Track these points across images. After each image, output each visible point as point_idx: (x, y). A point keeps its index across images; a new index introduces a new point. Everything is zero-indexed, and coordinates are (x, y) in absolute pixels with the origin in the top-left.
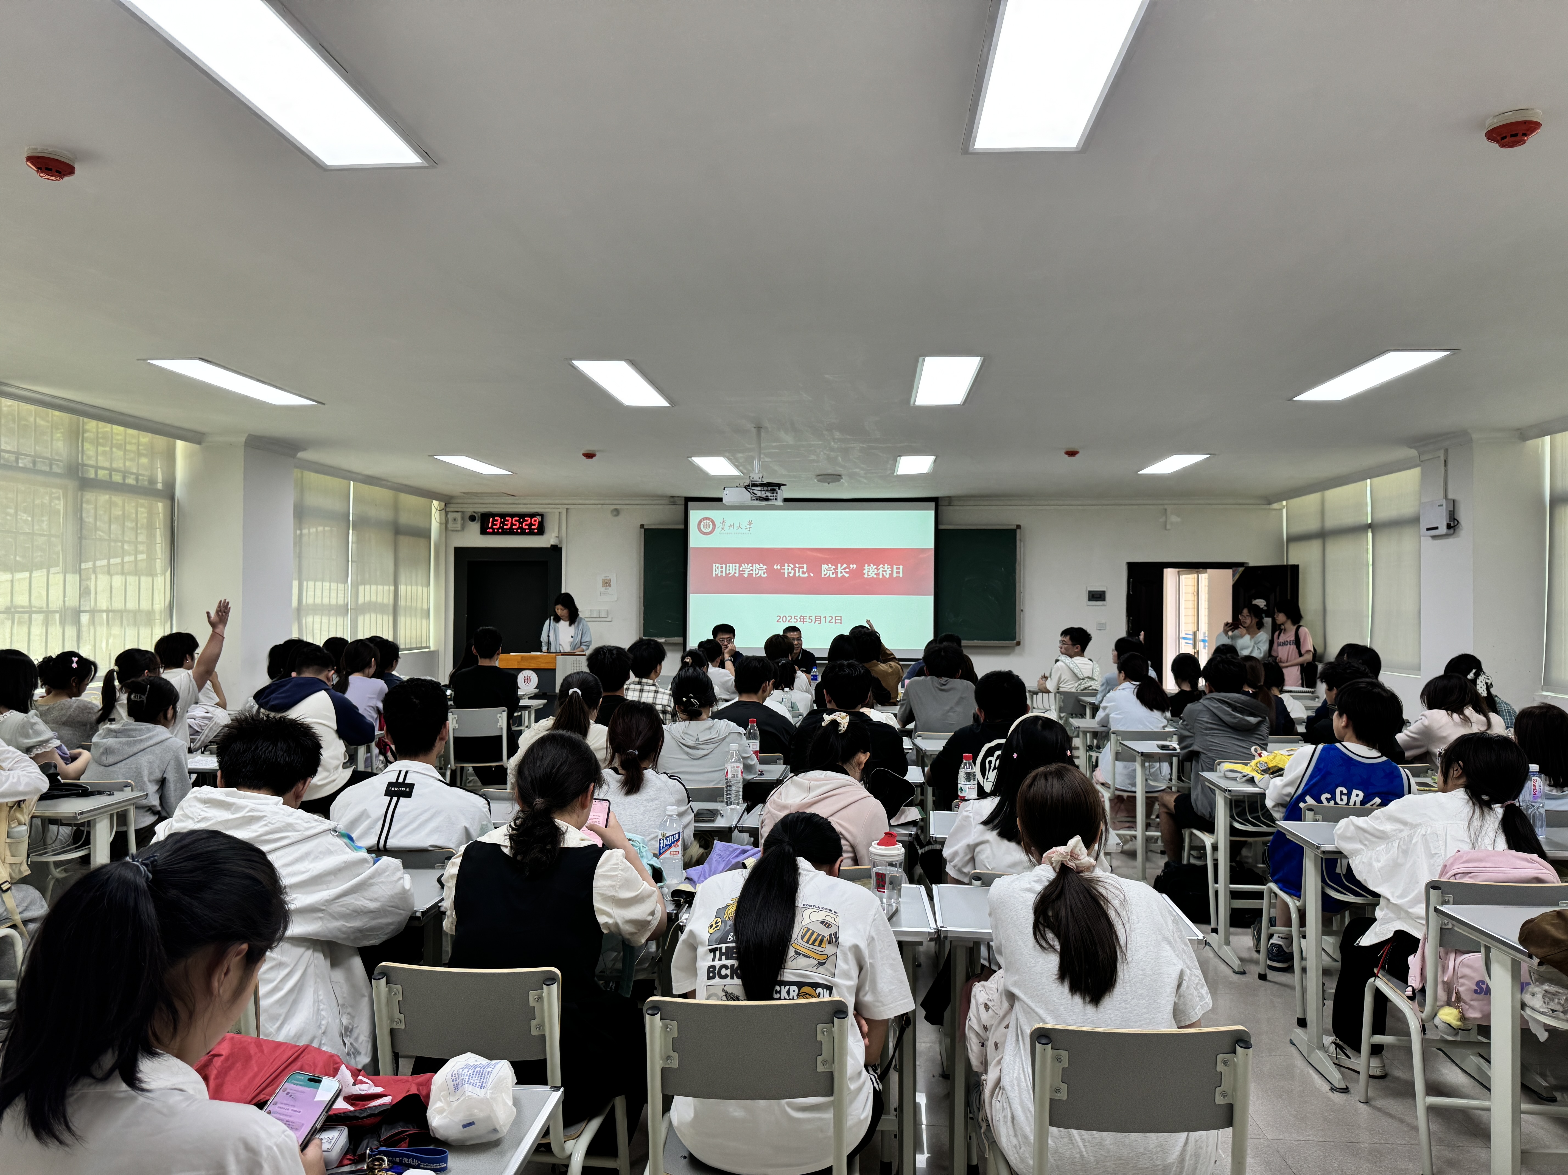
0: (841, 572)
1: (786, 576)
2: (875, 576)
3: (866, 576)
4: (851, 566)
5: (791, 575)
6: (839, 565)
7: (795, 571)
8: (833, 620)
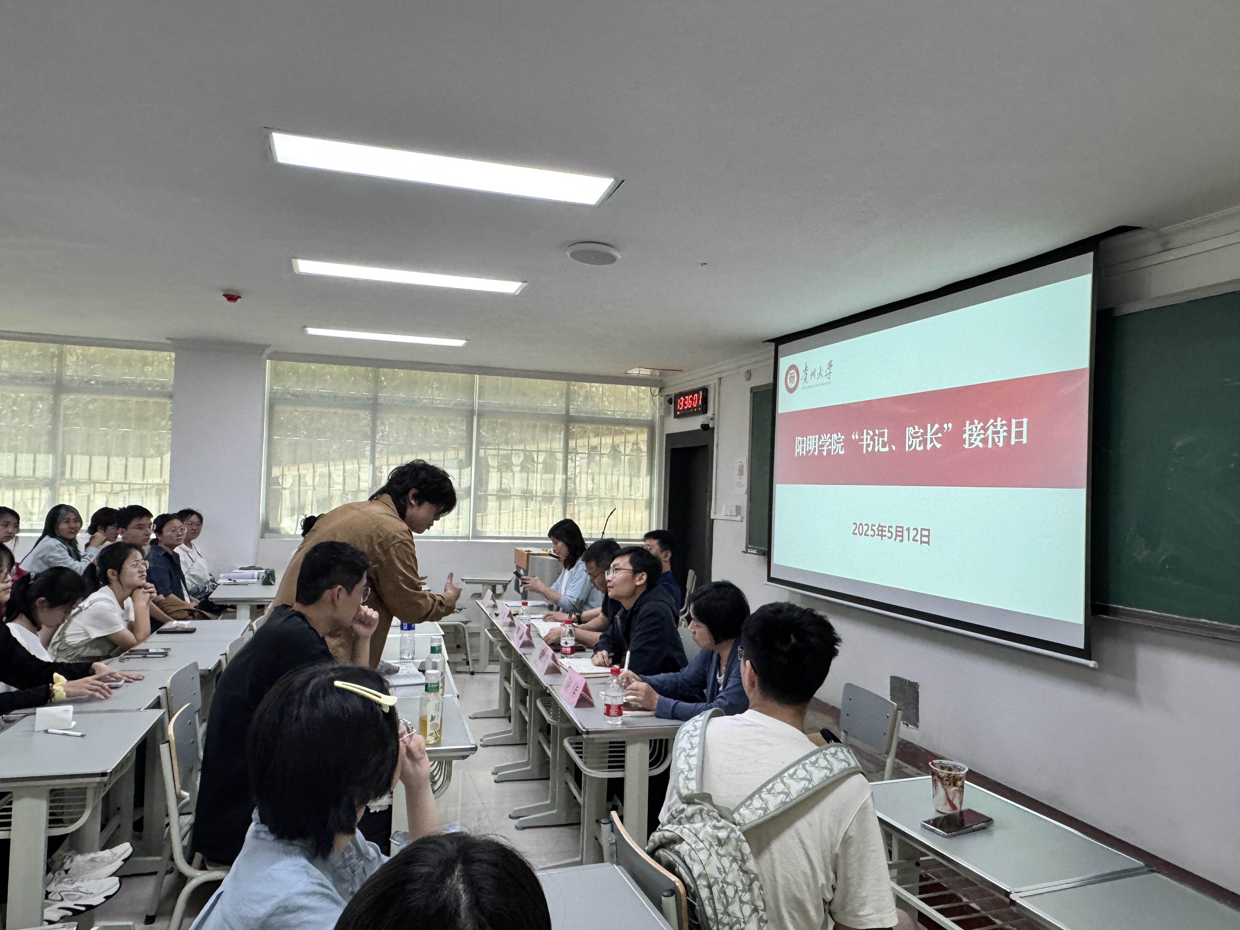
0: (932, 441)
1: (864, 452)
2: (981, 445)
3: (966, 446)
4: (945, 426)
5: (870, 449)
6: (929, 425)
7: (874, 440)
8: (918, 538)
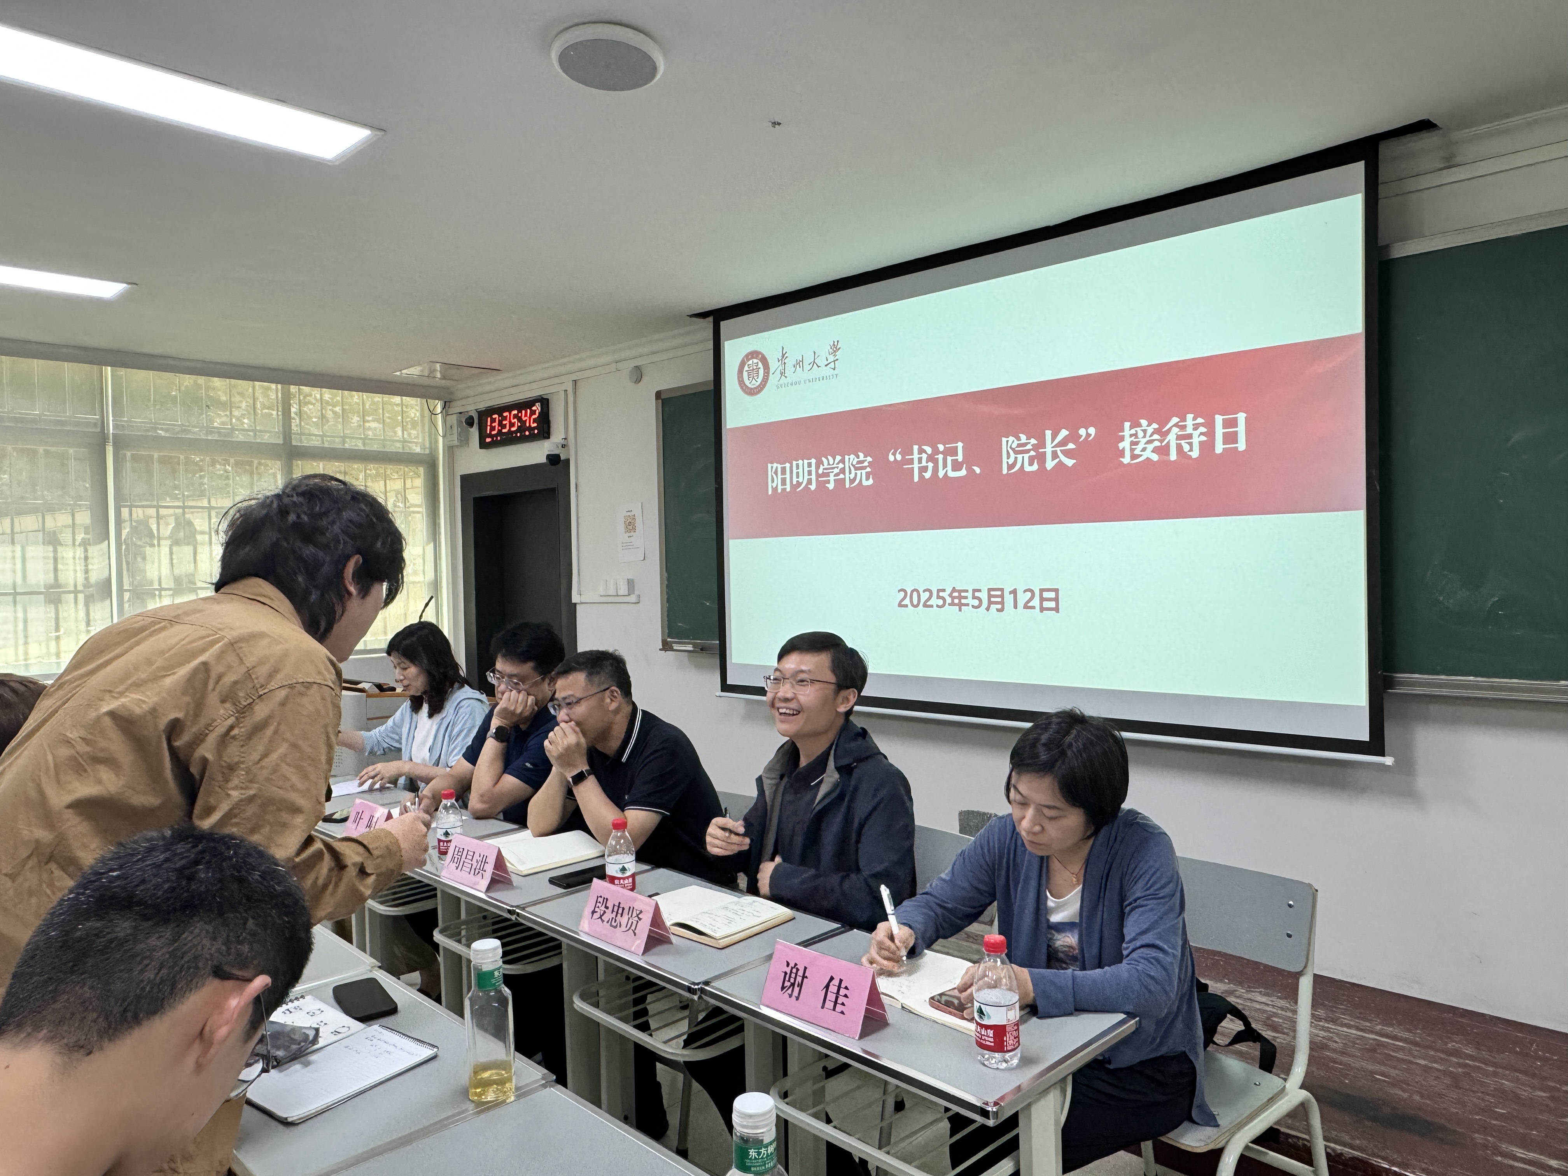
0: (1055, 455)
1: (916, 479)
2: (1155, 457)
3: (1126, 460)
4: (1082, 432)
5: (927, 475)
6: (1048, 433)
7: (936, 462)
8: (1036, 602)
